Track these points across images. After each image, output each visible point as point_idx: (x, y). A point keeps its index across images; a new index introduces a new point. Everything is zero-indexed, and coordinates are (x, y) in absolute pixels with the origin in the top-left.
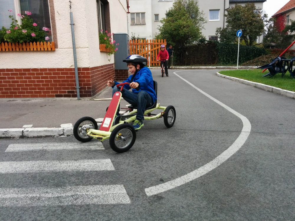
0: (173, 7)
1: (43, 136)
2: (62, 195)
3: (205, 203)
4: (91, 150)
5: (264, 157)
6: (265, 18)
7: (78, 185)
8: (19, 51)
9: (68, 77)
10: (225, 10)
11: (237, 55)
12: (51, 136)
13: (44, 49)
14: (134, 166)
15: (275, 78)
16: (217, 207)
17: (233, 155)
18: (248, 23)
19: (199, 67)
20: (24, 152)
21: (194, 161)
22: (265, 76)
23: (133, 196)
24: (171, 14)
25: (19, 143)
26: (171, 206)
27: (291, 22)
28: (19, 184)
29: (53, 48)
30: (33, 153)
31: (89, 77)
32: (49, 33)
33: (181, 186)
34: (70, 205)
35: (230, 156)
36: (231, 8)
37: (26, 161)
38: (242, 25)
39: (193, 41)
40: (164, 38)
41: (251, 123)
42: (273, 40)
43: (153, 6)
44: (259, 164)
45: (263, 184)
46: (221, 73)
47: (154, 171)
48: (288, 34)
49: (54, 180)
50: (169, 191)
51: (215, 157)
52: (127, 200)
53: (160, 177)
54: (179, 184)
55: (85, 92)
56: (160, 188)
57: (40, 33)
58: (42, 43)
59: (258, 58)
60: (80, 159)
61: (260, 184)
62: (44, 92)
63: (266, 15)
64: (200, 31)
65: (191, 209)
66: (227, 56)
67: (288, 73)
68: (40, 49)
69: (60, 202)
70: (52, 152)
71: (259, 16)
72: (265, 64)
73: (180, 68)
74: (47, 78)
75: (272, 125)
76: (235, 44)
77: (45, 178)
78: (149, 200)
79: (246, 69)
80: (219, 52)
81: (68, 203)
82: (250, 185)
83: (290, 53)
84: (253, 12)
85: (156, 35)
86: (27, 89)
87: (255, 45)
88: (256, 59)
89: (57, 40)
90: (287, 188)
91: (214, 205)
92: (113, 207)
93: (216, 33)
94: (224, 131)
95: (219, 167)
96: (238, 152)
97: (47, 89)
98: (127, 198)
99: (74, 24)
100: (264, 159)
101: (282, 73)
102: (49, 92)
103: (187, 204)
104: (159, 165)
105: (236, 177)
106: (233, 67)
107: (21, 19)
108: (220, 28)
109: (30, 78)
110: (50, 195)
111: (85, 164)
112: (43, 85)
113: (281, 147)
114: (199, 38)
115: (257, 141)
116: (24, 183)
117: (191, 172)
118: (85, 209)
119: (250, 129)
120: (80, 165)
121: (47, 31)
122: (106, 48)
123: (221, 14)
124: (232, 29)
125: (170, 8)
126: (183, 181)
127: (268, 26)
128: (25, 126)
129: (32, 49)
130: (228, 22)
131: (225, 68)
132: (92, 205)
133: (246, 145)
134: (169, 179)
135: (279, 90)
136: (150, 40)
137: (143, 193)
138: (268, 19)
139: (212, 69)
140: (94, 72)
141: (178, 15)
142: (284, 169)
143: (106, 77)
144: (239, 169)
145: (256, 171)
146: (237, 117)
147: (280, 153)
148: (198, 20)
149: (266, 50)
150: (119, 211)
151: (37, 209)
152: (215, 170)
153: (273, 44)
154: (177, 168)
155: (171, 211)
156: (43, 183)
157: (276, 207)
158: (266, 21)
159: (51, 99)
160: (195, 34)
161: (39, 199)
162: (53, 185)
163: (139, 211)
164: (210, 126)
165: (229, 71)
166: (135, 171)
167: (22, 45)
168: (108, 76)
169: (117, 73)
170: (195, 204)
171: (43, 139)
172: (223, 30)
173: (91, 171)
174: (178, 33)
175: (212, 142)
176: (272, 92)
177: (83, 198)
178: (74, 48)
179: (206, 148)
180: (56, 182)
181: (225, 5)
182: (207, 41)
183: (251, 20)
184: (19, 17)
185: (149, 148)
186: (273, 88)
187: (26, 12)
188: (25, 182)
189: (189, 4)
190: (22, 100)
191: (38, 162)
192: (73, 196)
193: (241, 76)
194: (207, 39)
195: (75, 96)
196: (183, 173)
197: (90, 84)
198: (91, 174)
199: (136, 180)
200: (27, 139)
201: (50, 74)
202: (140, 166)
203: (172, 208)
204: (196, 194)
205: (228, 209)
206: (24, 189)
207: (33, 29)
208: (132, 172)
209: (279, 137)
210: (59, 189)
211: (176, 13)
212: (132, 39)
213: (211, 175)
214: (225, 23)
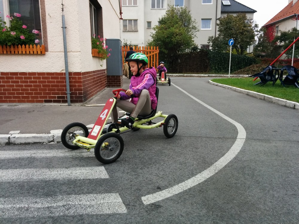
0: (166, 14)
1: (32, 143)
2: (52, 205)
3: (204, 211)
4: (83, 157)
5: (261, 164)
6: (256, 28)
7: (69, 194)
8: (7, 54)
9: (58, 82)
10: (216, 19)
11: (229, 64)
12: (40, 143)
13: (33, 52)
14: (129, 174)
15: (266, 87)
16: (217, 215)
17: (230, 162)
18: (239, 32)
19: (191, 75)
20: (10, 159)
21: (191, 168)
22: (256, 85)
23: (129, 205)
24: (164, 21)
25: (4, 150)
26: (169, 215)
27: (281, 32)
28: (5, 194)
29: (43, 51)
30: (20, 161)
31: (80, 82)
32: (39, 36)
33: (179, 194)
34: (61, 216)
35: (227, 163)
36: (223, 17)
37: (13, 169)
38: (233, 34)
39: (185, 50)
40: (156, 45)
41: (246, 130)
42: (264, 49)
43: (145, 14)
44: (256, 170)
45: (262, 191)
46: (213, 81)
47: (151, 178)
48: (277, 44)
49: (44, 189)
50: (167, 199)
51: (212, 164)
52: (123, 210)
53: (157, 185)
54: (177, 192)
55: (76, 97)
56: (158, 197)
57: (29, 35)
58: (31, 46)
59: (249, 67)
60: (71, 166)
61: (259, 191)
62: (32, 97)
63: (257, 25)
64: (192, 40)
65: (191, 218)
66: (218, 64)
67: (278, 82)
68: (30, 52)
69: (50, 213)
70: (41, 160)
71: (250, 26)
72: (256, 73)
73: (172, 76)
74: (36, 82)
75: (266, 132)
76: (226, 53)
77: (34, 187)
78: (146, 209)
79: (238, 78)
80: (211, 61)
81: (59, 214)
82: (249, 192)
83: (280, 63)
84: (244, 22)
85: (149, 43)
86: (14, 94)
87: (246, 54)
88: (247, 68)
89: (47, 43)
90: (286, 194)
91: (214, 213)
92: (108, 217)
93: (208, 41)
94: (219, 138)
95: (216, 173)
96: (235, 158)
97: (35, 94)
98: (123, 207)
99: (66, 28)
100: (262, 166)
101: (272, 82)
102: (37, 97)
103: (186, 212)
104: (156, 172)
105: (235, 184)
106: (225, 75)
107: (10, 21)
108: (212, 37)
109: (18, 82)
110: (39, 206)
111: (77, 172)
112: (31, 90)
113: (277, 153)
114: (192, 46)
115: (253, 148)
116: (10, 193)
117: (189, 179)
118: (78, 219)
119: (245, 135)
120: (71, 173)
121: (36, 34)
122: (99, 53)
123: (212, 24)
124: (223, 38)
125: (163, 16)
126: (180, 188)
127: (259, 36)
128: (11, 132)
129: (20, 52)
130: (220, 31)
131: (216, 76)
132: (86, 215)
133: (243, 151)
134: (166, 187)
135: (271, 98)
136: (143, 47)
137: (140, 201)
138: (259, 29)
139: (204, 77)
140: (85, 77)
141: (171, 23)
142: (282, 175)
143: (97, 83)
144: (238, 176)
145: (254, 178)
146: (231, 124)
147: (276, 160)
148: (190, 28)
149: (257, 59)
150: (115, 222)
151: (25, 220)
152: (213, 177)
153: (263, 54)
154: (174, 176)
155: (170, 220)
156: (31, 192)
157: (277, 214)
158: (257, 31)
159: (39, 104)
160: (188, 42)
161: (27, 210)
162: (43, 195)
163: (136, 221)
164: (205, 133)
165: (221, 79)
166: (131, 179)
167: (10, 48)
168: (100, 82)
169: (109, 79)
170: (194, 212)
171: (31, 146)
172: (215, 39)
173: (83, 179)
174: (171, 40)
175: (208, 149)
176: (264, 99)
177: (76, 208)
178: (66, 52)
179: (202, 154)
180: (46, 191)
181: (216, 15)
182: (199, 49)
183: (243, 29)
184: (8, 19)
185: (145, 155)
186: (265, 96)
187: (15, 14)
188: (12, 192)
189: (182, 13)
190: (8, 106)
191: (26, 170)
192: (65, 205)
193: (233, 84)
194: (200, 47)
195: (65, 102)
196: (180, 181)
197: (81, 90)
198: (84, 182)
199: (131, 188)
200: (13, 147)
201: (40, 78)
202: (135, 173)
203: (170, 217)
204: (195, 202)
205: (229, 217)
206: (11, 199)
207: (22, 31)
208: (128, 180)
209: (274, 144)
210: (49, 199)
211: (169, 20)
212: (124, 46)
213: (209, 183)
214: (217, 31)
